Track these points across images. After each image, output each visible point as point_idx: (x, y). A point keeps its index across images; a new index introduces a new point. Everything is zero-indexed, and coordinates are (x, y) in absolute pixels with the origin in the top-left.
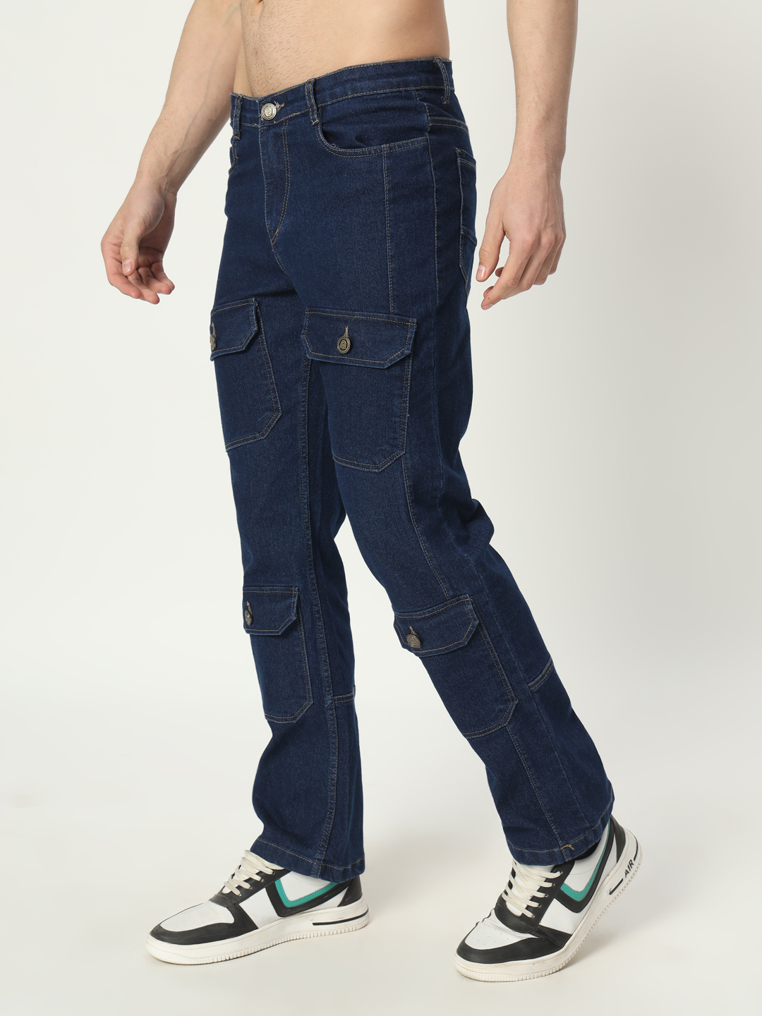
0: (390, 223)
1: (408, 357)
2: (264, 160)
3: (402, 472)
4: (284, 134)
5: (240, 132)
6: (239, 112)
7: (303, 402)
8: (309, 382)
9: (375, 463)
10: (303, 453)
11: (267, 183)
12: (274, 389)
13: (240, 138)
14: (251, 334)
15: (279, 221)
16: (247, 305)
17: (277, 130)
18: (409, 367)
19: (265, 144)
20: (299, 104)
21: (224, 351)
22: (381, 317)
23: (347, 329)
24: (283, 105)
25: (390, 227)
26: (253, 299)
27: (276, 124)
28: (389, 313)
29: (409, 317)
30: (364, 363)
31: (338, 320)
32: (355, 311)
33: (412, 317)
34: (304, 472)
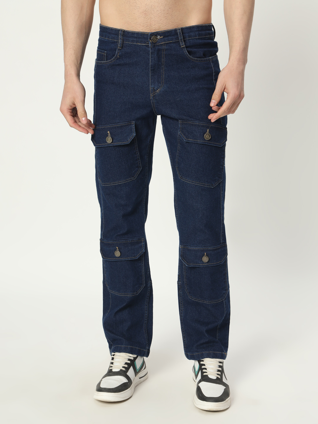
3: (220, 188)
6: (122, 37)
9: (212, 184)
11: (151, 70)
12: (139, 158)
13: (122, 48)
14: (133, 137)
15: (160, 86)
16: (131, 124)
17: (160, 48)
20: (172, 38)
23: (208, 130)
24: (162, 37)
26: (134, 122)
28: (221, 125)
30: (215, 144)
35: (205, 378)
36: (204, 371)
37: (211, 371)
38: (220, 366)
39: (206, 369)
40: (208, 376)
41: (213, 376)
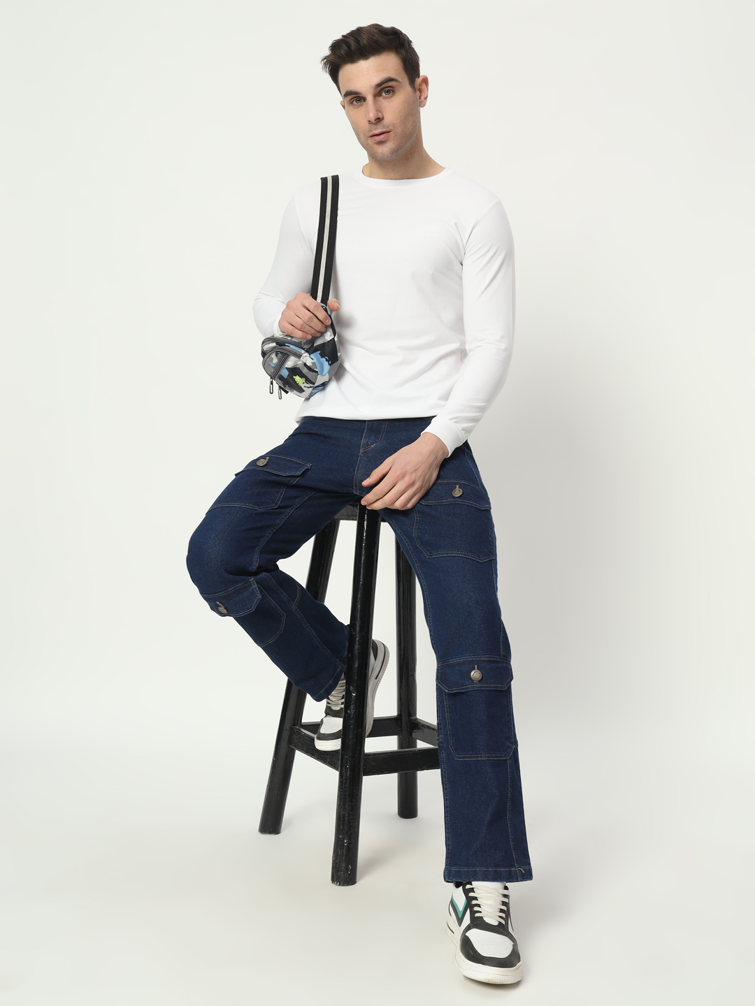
35: (478, 923)
36: (476, 909)
37: (489, 910)
38: (504, 903)
39: (479, 906)
40: (484, 918)
41: (492, 920)
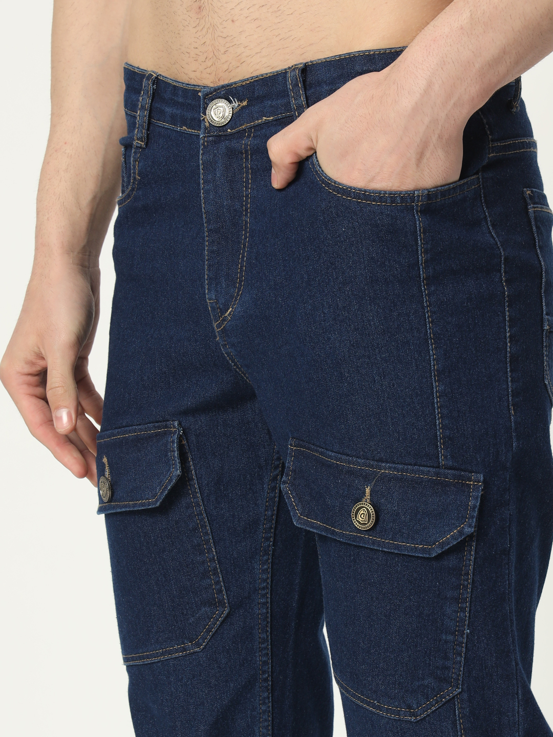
0: (431, 316)
1: (471, 536)
2: (207, 192)
3: (454, 723)
4: (246, 152)
5: (148, 135)
6: (149, 101)
7: (264, 588)
8: (273, 555)
9: (409, 707)
10: (264, 672)
11: (210, 231)
12: (215, 569)
13: (147, 144)
14: (171, 480)
15: (232, 297)
16: (165, 433)
17: (234, 144)
18: (471, 555)
19: (210, 166)
20: (274, 103)
21: (126, 506)
22: (426, 473)
23: (368, 490)
24: (245, 103)
25: (432, 322)
26: (176, 423)
27: (231, 134)
28: (438, 467)
29: (471, 472)
30: (397, 547)
31: (351, 472)
32: (381, 460)
33: (476, 472)
34: (264, 703)
